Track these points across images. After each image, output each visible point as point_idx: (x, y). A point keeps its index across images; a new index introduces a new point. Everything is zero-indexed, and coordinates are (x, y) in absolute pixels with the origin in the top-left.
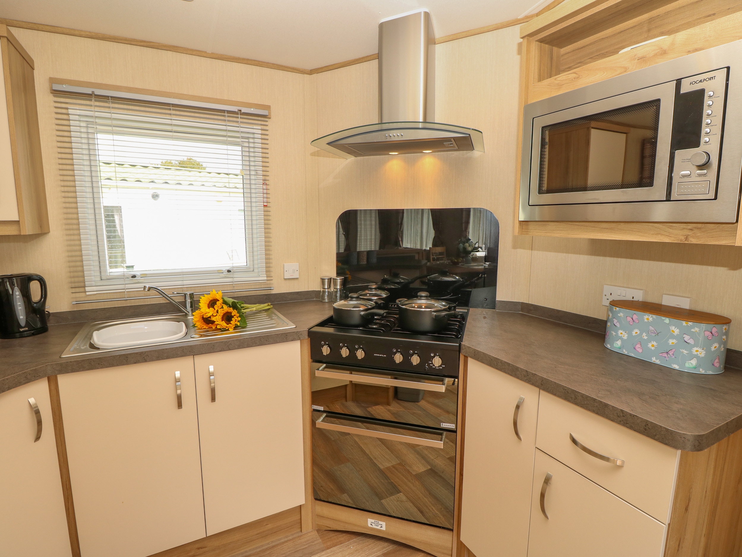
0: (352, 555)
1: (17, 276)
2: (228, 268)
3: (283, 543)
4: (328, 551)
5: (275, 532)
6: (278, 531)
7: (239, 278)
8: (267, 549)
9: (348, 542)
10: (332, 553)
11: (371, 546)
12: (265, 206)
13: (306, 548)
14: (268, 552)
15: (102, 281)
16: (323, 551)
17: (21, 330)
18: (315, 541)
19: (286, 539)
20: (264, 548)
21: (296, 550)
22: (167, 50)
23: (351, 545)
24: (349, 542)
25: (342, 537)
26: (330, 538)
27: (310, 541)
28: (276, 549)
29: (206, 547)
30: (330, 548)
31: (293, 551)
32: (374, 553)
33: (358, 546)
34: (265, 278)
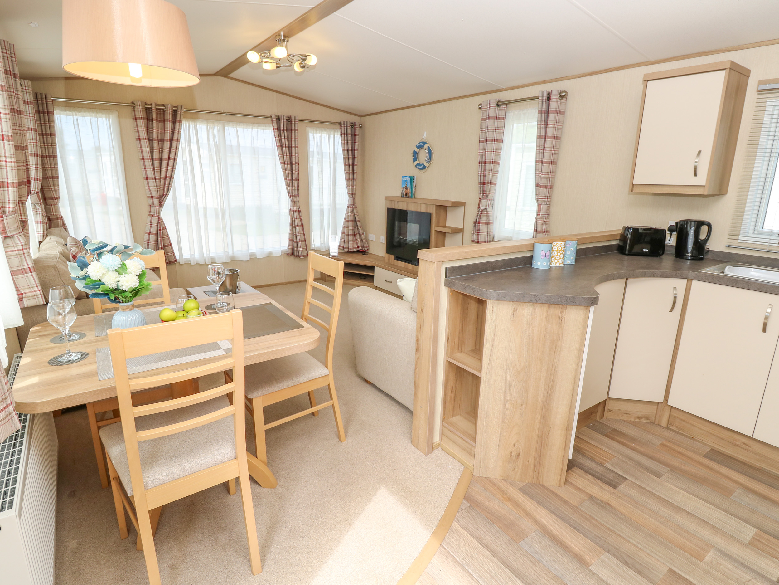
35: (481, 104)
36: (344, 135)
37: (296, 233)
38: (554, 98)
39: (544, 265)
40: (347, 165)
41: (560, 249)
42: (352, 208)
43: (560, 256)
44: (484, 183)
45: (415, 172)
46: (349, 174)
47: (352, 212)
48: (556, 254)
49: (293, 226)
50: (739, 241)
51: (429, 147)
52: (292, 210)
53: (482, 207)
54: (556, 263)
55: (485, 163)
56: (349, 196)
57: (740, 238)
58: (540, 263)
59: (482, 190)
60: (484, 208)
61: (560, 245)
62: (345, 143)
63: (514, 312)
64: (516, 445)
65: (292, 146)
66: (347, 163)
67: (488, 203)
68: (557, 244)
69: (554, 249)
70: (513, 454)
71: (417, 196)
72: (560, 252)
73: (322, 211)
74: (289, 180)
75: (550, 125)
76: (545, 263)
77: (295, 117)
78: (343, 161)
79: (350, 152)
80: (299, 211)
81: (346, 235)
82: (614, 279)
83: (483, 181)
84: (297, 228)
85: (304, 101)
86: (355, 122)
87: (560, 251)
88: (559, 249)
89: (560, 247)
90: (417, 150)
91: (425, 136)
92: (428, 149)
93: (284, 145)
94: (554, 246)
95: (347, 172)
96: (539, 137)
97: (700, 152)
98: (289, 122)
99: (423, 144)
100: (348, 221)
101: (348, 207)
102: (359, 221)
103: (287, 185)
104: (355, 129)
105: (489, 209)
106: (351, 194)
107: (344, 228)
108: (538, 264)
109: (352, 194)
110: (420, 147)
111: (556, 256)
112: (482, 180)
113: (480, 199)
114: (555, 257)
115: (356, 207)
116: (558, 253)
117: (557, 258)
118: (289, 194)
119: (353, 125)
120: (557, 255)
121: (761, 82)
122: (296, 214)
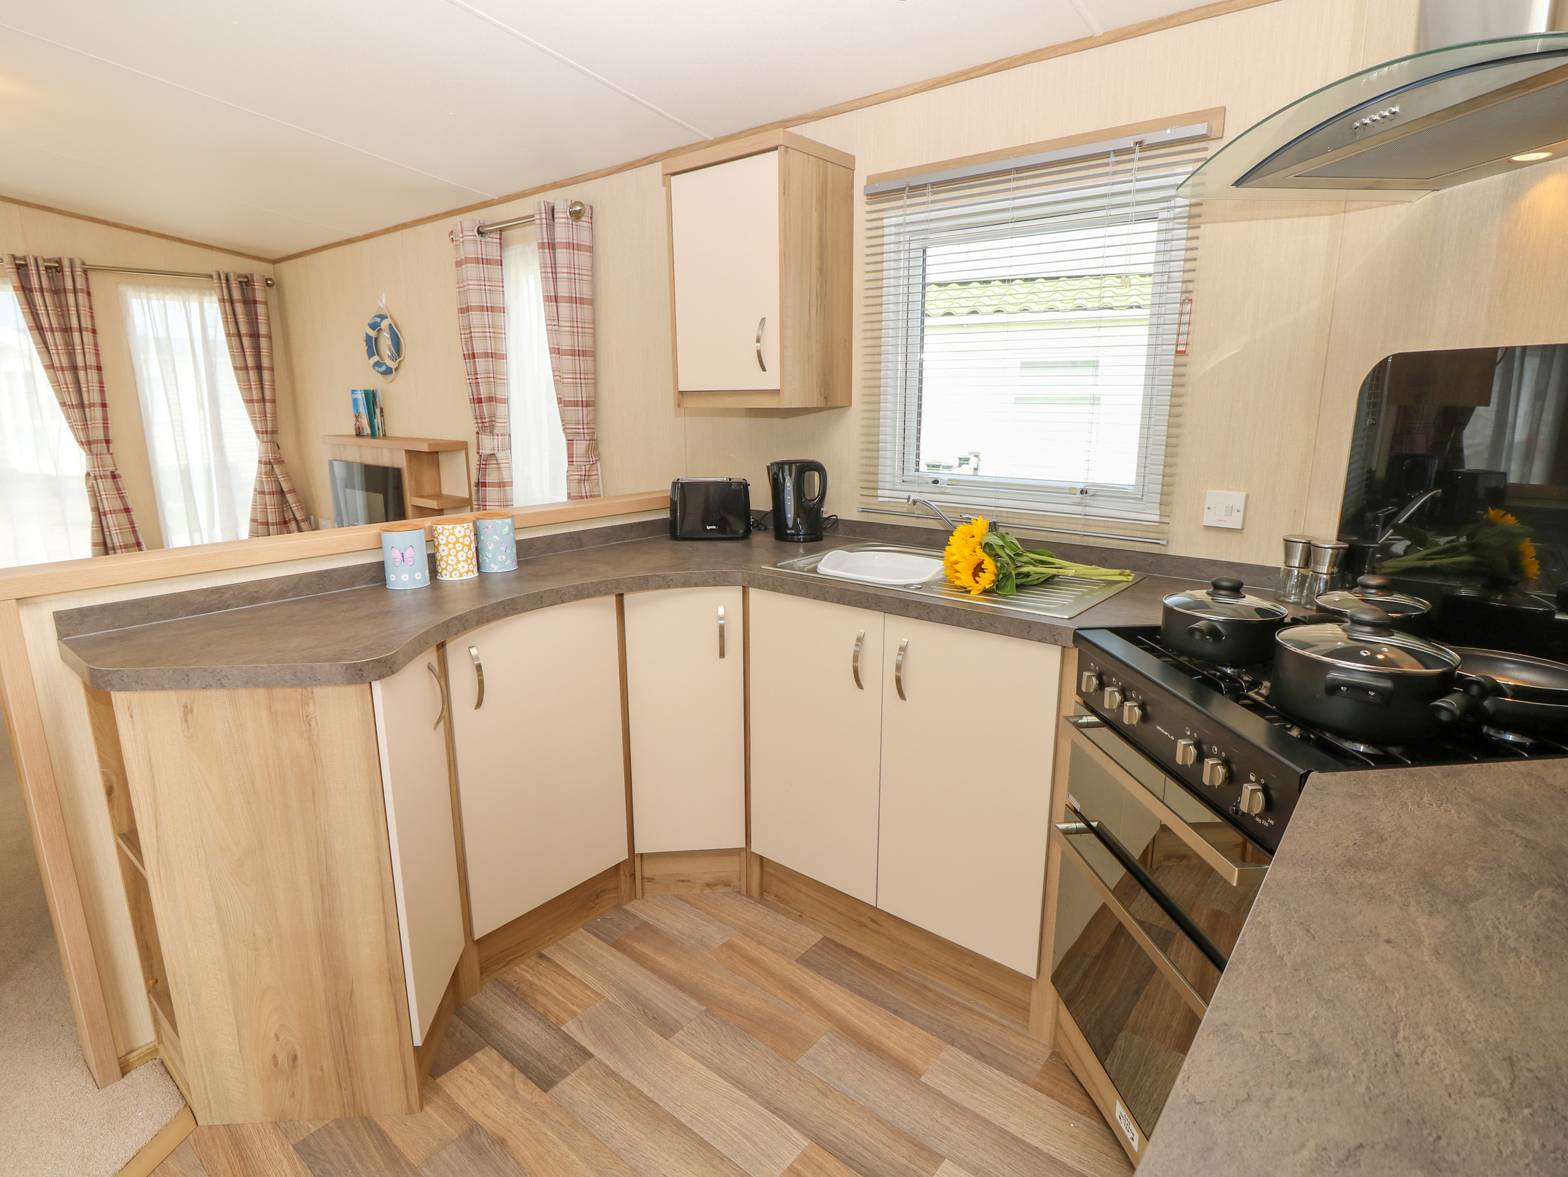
0: (1058, 1134)
1: (795, 462)
2: (1082, 486)
3: (987, 1018)
4: (1031, 1090)
5: (984, 991)
6: (987, 992)
7: (1101, 509)
8: (958, 1004)
9: (1076, 1113)
10: (1032, 1099)
11: (1107, 1159)
12: (1178, 352)
13: (1006, 1054)
14: (956, 1009)
15: (904, 483)
16: (1024, 1082)
17: (789, 532)
18: (1031, 1059)
19: (996, 1018)
20: (958, 999)
21: (990, 1042)
22: (1024, 65)
23: (1076, 1123)
24: (1080, 1116)
25: (1076, 1098)
26: (1059, 1080)
27: (1024, 1053)
28: (969, 1014)
29: (881, 926)
30: (1038, 1090)
31: (985, 1040)
32: (1097, 1172)
33: (1085, 1134)
34: (1157, 518)
35: (452, 233)
36: (228, 301)
37: (109, 528)
38: (562, 216)
39: (418, 578)
40: (241, 368)
41: (452, 541)
42: (273, 463)
43: (456, 556)
44: (480, 401)
45: (375, 381)
46: (251, 388)
47: (271, 473)
48: (446, 553)
49: (99, 513)
50: (880, 499)
51: (390, 325)
52: (92, 475)
53: (485, 451)
54: (451, 573)
55: (473, 356)
56: (259, 437)
57: (880, 492)
58: (407, 576)
59: (478, 414)
60: (489, 452)
61: (451, 531)
62: (231, 318)
63: (186, 715)
64: (282, 1037)
65: (71, 328)
66: (240, 364)
67: (496, 441)
68: (444, 529)
69: (441, 542)
70: (280, 1059)
71: (389, 433)
72: (454, 548)
73: (186, 475)
74: (72, 406)
75: (562, 271)
76: (418, 573)
77: (71, 261)
78: (229, 360)
79: (246, 341)
80: (114, 476)
81: (262, 524)
82: (563, 602)
83: (477, 395)
84: (109, 516)
85: (103, 226)
86: (252, 275)
87: (454, 544)
88: (450, 540)
89: (451, 537)
90: (373, 334)
91: (383, 302)
92: (388, 330)
93: (45, 323)
94: (439, 534)
95: (246, 387)
96: (547, 299)
97: (763, 319)
98: (59, 272)
99: (378, 320)
100: (263, 493)
101: (260, 462)
102: (290, 492)
103: (68, 418)
104: (254, 289)
105: (499, 455)
106: (262, 433)
107: (254, 509)
108: (404, 580)
109: (269, 433)
110: (374, 326)
111: (447, 556)
112: (475, 393)
113: (478, 433)
114: (445, 558)
115: (280, 462)
116: (450, 549)
117: (450, 562)
118: (77, 439)
119: (248, 281)
120: (449, 555)
121: (871, 179)
122: (105, 485)
